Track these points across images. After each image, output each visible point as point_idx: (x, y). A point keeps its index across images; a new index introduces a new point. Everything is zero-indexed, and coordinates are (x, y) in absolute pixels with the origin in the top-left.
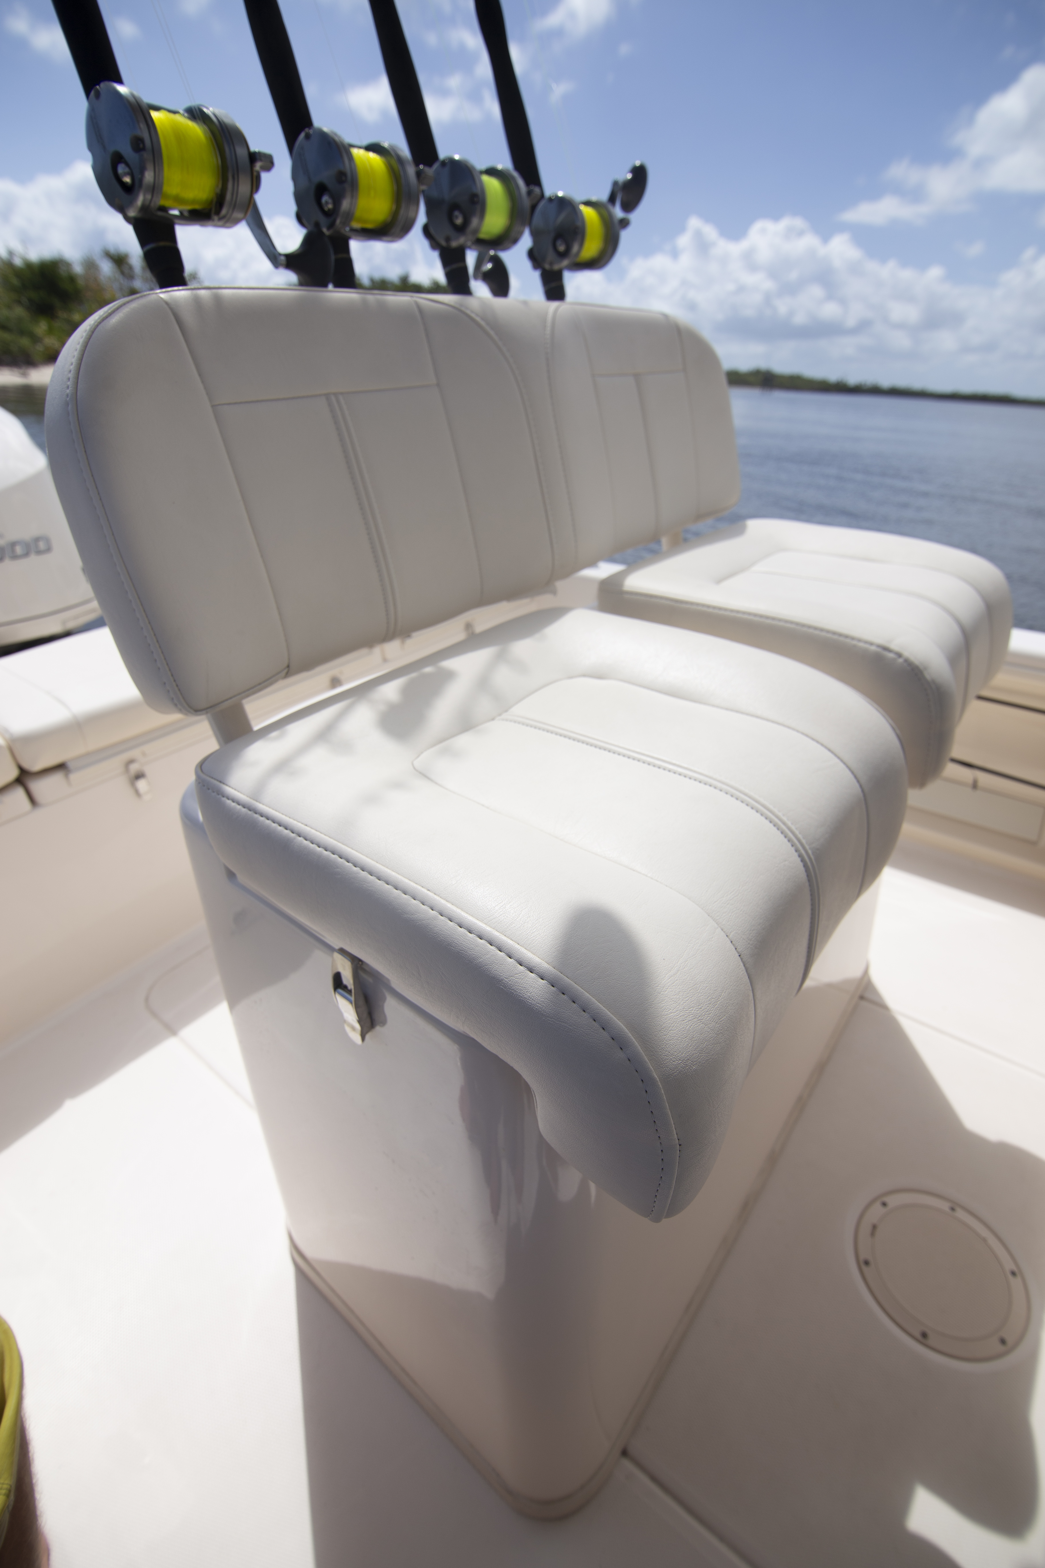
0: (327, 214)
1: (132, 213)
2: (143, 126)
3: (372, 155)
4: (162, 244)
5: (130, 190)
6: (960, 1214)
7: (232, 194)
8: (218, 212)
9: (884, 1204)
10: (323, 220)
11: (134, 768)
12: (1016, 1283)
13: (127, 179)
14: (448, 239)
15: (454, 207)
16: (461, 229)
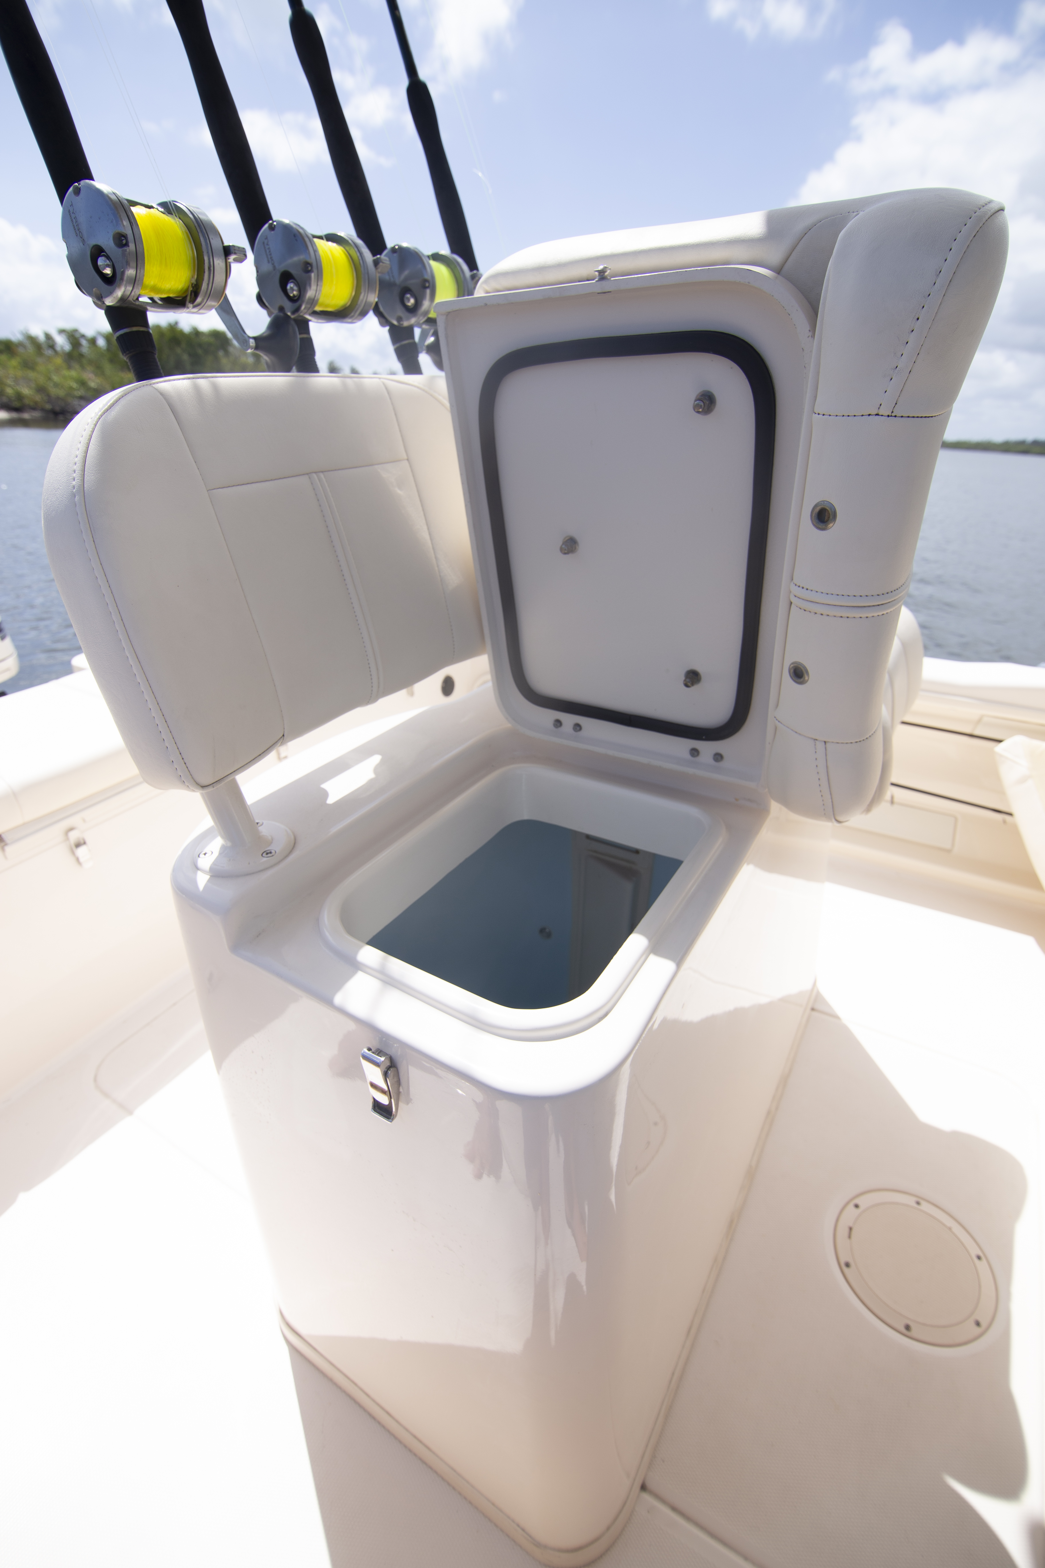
0: (292, 300)
1: (109, 302)
2: (126, 223)
3: (331, 244)
4: (135, 329)
5: (110, 281)
6: (925, 1206)
7: (208, 284)
8: (193, 301)
9: (857, 1206)
10: (288, 306)
11: (74, 836)
12: (982, 1265)
13: (108, 271)
14: (399, 319)
15: (405, 290)
16: (413, 311)
